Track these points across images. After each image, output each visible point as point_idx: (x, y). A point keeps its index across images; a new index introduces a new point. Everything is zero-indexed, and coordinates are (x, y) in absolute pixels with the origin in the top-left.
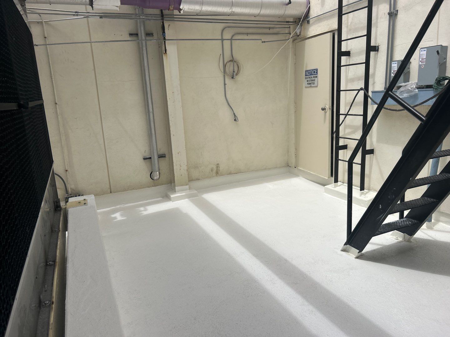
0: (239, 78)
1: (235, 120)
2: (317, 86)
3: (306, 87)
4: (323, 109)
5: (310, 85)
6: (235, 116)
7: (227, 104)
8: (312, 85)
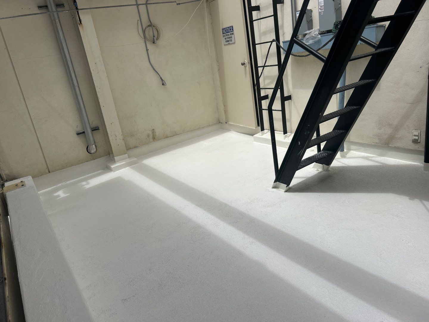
0: (160, 42)
1: (163, 84)
2: (234, 43)
3: (225, 45)
4: (243, 64)
5: (228, 43)
6: (162, 80)
7: (152, 69)
8: (230, 42)
